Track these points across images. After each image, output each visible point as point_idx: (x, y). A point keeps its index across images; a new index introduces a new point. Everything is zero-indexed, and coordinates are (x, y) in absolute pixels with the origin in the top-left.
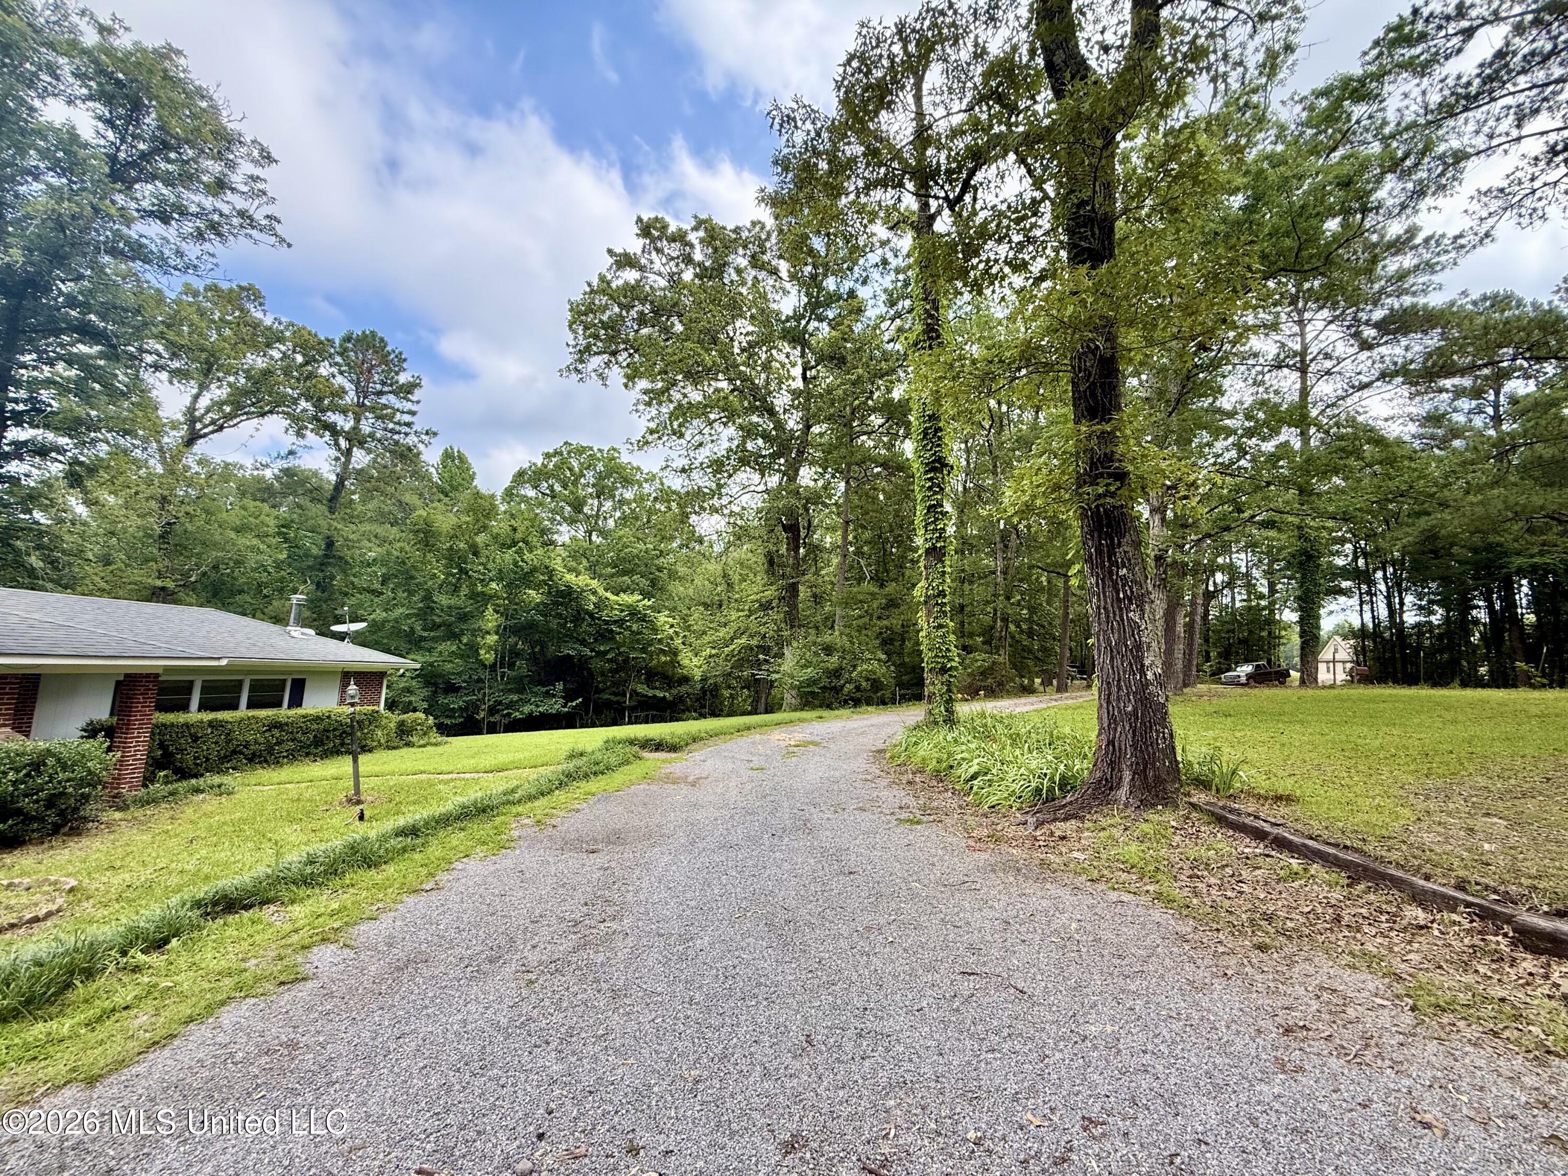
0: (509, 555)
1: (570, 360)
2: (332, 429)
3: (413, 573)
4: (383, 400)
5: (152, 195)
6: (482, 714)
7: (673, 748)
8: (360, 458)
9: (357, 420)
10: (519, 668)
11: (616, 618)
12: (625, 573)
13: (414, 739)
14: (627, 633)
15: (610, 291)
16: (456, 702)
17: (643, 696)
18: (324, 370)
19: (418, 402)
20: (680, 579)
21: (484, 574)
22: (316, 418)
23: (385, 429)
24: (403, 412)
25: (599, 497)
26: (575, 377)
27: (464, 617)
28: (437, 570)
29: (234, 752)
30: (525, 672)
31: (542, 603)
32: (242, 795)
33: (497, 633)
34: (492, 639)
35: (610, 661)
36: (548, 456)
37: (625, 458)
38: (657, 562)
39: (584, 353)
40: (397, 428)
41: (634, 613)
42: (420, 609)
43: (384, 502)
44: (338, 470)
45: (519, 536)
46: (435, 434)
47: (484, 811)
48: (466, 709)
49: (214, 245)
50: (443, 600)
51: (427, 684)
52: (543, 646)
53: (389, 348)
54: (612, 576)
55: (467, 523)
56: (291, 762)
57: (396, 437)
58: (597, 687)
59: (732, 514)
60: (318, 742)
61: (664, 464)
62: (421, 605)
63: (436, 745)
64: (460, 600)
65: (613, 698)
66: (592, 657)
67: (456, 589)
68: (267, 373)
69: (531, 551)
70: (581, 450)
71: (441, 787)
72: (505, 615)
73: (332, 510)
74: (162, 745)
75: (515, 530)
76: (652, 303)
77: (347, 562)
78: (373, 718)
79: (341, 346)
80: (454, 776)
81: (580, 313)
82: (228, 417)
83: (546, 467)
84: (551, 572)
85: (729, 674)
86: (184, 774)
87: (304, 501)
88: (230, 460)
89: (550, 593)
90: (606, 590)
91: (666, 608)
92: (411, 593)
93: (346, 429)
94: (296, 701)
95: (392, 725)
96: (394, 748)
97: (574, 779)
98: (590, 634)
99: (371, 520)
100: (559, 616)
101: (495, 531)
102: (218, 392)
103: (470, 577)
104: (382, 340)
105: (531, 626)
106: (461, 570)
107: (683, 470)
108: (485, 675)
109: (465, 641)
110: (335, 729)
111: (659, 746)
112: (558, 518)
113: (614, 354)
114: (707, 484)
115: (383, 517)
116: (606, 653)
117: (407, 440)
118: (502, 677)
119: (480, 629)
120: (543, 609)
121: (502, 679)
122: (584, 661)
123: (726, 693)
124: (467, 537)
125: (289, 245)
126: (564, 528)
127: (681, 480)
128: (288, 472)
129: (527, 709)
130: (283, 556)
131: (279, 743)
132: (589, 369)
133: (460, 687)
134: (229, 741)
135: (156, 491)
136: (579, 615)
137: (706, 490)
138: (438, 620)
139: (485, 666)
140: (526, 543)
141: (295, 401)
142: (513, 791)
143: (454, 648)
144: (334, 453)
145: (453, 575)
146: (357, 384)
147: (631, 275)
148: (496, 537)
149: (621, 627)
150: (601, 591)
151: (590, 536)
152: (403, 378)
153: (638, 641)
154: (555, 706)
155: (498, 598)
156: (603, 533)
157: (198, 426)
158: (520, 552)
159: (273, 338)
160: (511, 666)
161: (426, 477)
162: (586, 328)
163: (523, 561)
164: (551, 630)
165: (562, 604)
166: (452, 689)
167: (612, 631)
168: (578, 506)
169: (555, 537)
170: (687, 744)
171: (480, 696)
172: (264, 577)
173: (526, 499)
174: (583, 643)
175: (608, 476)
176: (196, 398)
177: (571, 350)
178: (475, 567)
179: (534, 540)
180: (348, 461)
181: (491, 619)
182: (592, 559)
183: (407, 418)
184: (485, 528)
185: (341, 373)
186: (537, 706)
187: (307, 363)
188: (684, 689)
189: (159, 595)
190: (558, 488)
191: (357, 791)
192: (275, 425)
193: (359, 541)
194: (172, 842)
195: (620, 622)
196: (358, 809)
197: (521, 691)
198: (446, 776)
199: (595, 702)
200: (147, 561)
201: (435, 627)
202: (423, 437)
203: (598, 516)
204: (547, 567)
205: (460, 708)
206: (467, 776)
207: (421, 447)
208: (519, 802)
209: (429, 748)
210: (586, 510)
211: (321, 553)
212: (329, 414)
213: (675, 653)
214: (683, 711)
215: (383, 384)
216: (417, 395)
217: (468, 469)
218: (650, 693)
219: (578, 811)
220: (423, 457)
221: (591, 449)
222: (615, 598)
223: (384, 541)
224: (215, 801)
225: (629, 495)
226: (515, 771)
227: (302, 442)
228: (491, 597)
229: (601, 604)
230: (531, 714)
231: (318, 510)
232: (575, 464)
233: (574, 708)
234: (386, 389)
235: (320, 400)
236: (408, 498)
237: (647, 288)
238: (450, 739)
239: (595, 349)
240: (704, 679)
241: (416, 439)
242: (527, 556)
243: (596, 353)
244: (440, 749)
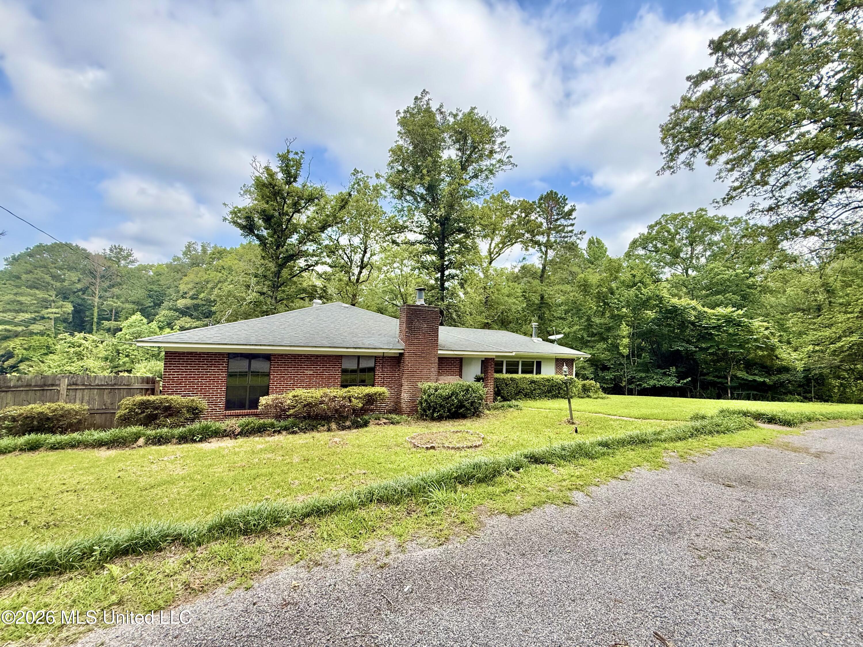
0: (633, 291)
1: (662, 162)
2: (538, 243)
3: (581, 307)
4: (559, 223)
5: (473, 169)
6: (624, 384)
7: (788, 423)
8: (551, 253)
9: (548, 236)
10: (644, 358)
11: (714, 325)
12: (718, 293)
13: (591, 394)
14: (725, 335)
15: (691, 105)
16: (609, 375)
17: (743, 379)
18: (533, 217)
19: (575, 218)
20: (771, 292)
21: (618, 304)
22: (532, 240)
23: (561, 237)
24: (568, 226)
25: (692, 245)
26: (668, 172)
27: (609, 329)
28: (592, 305)
29: (519, 392)
30: (648, 360)
31: (656, 318)
32: (525, 410)
33: (629, 337)
34: (626, 341)
35: (710, 354)
36: (651, 227)
37: (711, 213)
38: (747, 282)
39: (673, 155)
40: (566, 235)
41: (729, 320)
42: (585, 326)
43: (562, 273)
44: (543, 262)
45: (637, 279)
46: (585, 233)
47: (643, 442)
48: (614, 380)
49: (492, 179)
50: (597, 320)
51: (592, 365)
52: (659, 345)
53: (559, 196)
54: (707, 296)
55: (606, 277)
56: (539, 399)
57: (566, 240)
58: (702, 372)
59: (830, 232)
60: (549, 391)
61: (750, 209)
62: (586, 324)
63: (602, 398)
64: (606, 320)
65: (716, 379)
66: (696, 352)
67: (603, 314)
68: (513, 225)
69: (645, 288)
70: (674, 217)
71: (612, 422)
72: (632, 326)
73: (542, 282)
74: (497, 387)
75: (634, 276)
76: (727, 96)
77: (550, 305)
78: (571, 381)
79: (539, 203)
80: (618, 418)
81: (669, 130)
82: (502, 248)
83: (650, 234)
84: (660, 299)
85: (839, 367)
86: (505, 399)
87: (530, 279)
88: (502, 267)
89: (661, 311)
90: (703, 306)
91: (760, 315)
92: (580, 318)
93: (544, 242)
94: (539, 372)
95: (580, 386)
96: (582, 398)
97: (702, 433)
98: (693, 337)
99: (558, 284)
100: (669, 325)
101: (622, 279)
102: (497, 239)
103: (610, 307)
104: (555, 193)
105: (651, 331)
106: (605, 304)
107: (771, 209)
108: (624, 361)
109: (610, 342)
110: (556, 386)
111: (772, 420)
112: (662, 264)
113: (697, 145)
114: (798, 214)
115: (564, 281)
116: (708, 348)
117: (572, 240)
118: (634, 363)
119: (618, 335)
120: (657, 322)
121: (634, 364)
122: (690, 355)
123: (836, 383)
124: (607, 285)
125: (516, 166)
126: (667, 269)
127: (768, 217)
128: (523, 268)
129: (652, 382)
130: (525, 305)
131: (534, 390)
132: (678, 163)
133: (610, 368)
134: (517, 387)
135: (482, 285)
136: (683, 324)
137: (797, 219)
138: (595, 331)
139: (623, 356)
140: (643, 283)
141: (523, 235)
142: (659, 433)
143: (605, 346)
144: (540, 254)
145: (601, 306)
146: (547, 219)
147: (707, 86)
148: (623, 282)
149: (718, 331)
150: (700, 308)
151: (687, 272)
152: (567, 209)
153: (735, 341)
154: (671, 382)
155: (628, 317)
156: (696, 268)
157: (492, 256)
158: (639, 289)
159: (514, 208)
160: (639, 356)
161: (582, 255)
162: (674, 137)
163: (641, 294)
164: (663, 335)
165: (670, 318)
166: (605, 368)
167: (711, 333)
168: (675, 254)
169: (661, 276)
170: (801, 422)
171: (622, 373)
172: (518, 316)
173: (639, 257)
174: (688, 342)
175: (699, 228)
176: (490, 244)
177: (664, 156)
178: (613, 301)
179: (648, 281)
180: (546, 257)
181: (625, 330)
182: (689, 286)
183: (570, 228)
184: (616, 278)
185: (539, 216)
186: (658, 381)
187: (526, 216)
188: (784, 377)
189: (486, 326)
190: (659, 245)
191: (572, 418)
192: (518, 247)
193: (554, 294)
194: (507, 427)
195: (718, 328)
196: (574, 426)
197: (647, 371)
198: (613, 417)
199: (701, 382)
200: (482, 313)
201: (593, 335)
202: (579, 236)
203: (691, 257)
204: (657, 296)
205: (611, 379)
206: (625, 419)
207: (578, 241)
208: (665, 441)
209: (599, 400)
210: (682, 255)
211: (539, 302)
212: (537, 237)
213: (772, 349)
214: (785, 394)
215: (558, 214)
216: (574, 215)
217: (602, 247)
218: (750, 378)
219: (709, 455)
220: (579, 246)
221: (683, 214)
222: (712, 311)
223: (565, 293)
224: (517, 412)
225: (716, 238)
226: (654, 420)
227: (528, 253)
228: (623, 317)
229: (700, 316)
230: (654, 386)
231: (536, 282)
232: (671, 228)
233: (685, 384)
234: (559, 217)
235: (533, 231)
236: (575, 269)
237: (723, 87)
238: (609, 396)
239: (682, 148)
240: (807, 370)
241: (575, 238)
242: (644, 291)
243: (683, 151)
244: (606, 401)
